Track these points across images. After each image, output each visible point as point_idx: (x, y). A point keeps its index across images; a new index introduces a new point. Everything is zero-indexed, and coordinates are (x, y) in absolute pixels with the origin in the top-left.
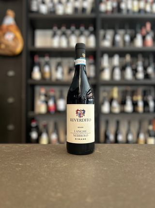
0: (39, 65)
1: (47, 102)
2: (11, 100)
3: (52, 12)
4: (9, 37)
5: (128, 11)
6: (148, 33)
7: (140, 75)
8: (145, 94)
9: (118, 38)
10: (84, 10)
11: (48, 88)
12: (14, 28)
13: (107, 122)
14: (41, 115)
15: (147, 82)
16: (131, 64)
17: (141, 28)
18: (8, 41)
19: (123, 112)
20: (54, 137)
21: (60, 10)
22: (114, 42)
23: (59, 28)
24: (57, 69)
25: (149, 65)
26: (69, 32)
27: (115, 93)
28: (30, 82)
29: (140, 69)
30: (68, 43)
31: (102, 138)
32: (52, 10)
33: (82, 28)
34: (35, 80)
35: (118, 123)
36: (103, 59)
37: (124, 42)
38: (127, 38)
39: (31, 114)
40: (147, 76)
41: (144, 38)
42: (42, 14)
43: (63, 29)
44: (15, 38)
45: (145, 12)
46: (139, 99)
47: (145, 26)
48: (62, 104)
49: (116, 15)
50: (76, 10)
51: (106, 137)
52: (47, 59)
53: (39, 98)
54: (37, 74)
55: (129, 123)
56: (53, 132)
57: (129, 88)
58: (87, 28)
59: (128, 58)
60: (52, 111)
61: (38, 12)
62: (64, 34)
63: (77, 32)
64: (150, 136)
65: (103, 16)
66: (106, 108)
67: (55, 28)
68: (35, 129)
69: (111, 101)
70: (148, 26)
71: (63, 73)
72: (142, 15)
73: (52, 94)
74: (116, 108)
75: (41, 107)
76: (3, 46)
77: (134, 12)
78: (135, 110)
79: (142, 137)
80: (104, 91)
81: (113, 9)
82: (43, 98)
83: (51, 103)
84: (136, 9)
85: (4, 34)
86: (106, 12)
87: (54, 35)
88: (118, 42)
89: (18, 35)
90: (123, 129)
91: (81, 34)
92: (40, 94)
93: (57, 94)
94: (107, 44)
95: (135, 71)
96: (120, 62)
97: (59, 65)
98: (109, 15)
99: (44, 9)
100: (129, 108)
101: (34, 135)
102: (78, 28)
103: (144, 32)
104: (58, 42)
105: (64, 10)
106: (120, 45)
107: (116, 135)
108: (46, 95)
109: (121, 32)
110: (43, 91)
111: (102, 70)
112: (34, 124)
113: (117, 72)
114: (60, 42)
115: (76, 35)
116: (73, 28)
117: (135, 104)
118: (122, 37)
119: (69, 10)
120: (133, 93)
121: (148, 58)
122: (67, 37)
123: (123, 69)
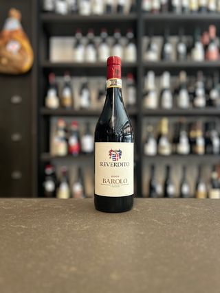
0: (56, 87)
1: (67, 140)
2: (16, 137)
3: (75, 11)
4: (13, 47)
5: (183, 9)
6: (211, 41)
7: (201, 102)
8: (207, 128)
9: (169, 48)
10: (119, 8)
11: (70, 120)
12: (20, 35)
13: (153, 168)
14: (59, 157)
15: (211, 110)
16: (187, 86)
17: (202, 34)
18: (11, 53)
19: (175, 154)
20: (77, 188)
21: (86, 10)
22: (163, 55)
23: (84, 34)
24: (81, 94)
25: (213, 87)
26: (98, 40)
27: (165, 126)
28: (43, 111)
29: (200, 92)
30: (97, 55)
31: (145, 190)
32: (74, 9)
33: (117, 35)
34: (50, 109)
35: (168, 169)
36: (147, 78)
37: (178, 54)
38: (182, 48)
39: (44, 157)
40: (210, 103)
41: (206, 48)
42: (60, 15)
43: (91, 35)
44: (22, 50)
45: (208, 10)
46: (199, 135)
47: (207, 30)
48: (88, 142)
49: (166, 15)
50: (108, 8)
51: (152, 189)
52: (67, 78)
53: (57, 134)
54: (52, 101)
55: (184, 169)
56: (76, 181)
57: (184, 120)
58: (124, 34)
59: (183, 77)
60: (75, 152)
61: (54, 12)
62: (91, 43)
63: (110, 40)
64: (214, 187)
65: (147, 16)
66: (151, 149)
67: (79, 35)
68: (50, 177)
69: (158, 138)
70: (213, 30)
71: (89, 99)
72: (204, 15)
73: (74, 128)
74: (166, 148)
75: (59, 147)
76: (4, 61)
77: (191, 11)
78: (192, 151)
79: (202, 188)
80: (149, 124)
81: (162, 6)
82: (61, 134)
83: (73, 141)
84: (194, 6)
85: (6, 44)
86: (152, 11)
87: (77, 44)
88: (169, 54)
89: (26, 45)
90: (176, 177)
91: (116, 43)
92: (58, 129)
93: (82, 129)
94: (153, 56)
95: (193, 96)
96: (172, 83)
97: (84, 86)
98: (156, 15)
99: (62, 8)
100: (184, 147)
101: (50, 186)
102: (111, 34)
103: (206, 39)
104: (84, 54)
105: (91, 9)
106: (172, 58)
107: (166, 186)
108: (66, 130)
109: (174, 39)
110: (62, 124)
111: (146, 94)
112: (49, 171)
113: (167, 97)
114: (85, 55)
115: (108, 45)
116: (104, 34)
117: (192, 143)
118: (174, 48)
119: (99, 9)
120: (190, 127)
121: (212, 77)
122: (96, 48)
123: (176, 92)
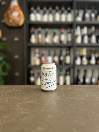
1: (40, 58)
2: (17, 57)
4: (15, 14)
9: (87, 15)
12: (18, 8)
13: (79, 71)
14: (36, 66)
18: (14, 17)
19: (89, 64)
22: (84, 18)
23: (48, 8)
26: (54, 11)
27: (84, 52)
28: (29, 45)
30: (54, 18)
33: (63, 9)
34: (32, 44)
37: (91, 18)
38: (93, 15)
43: (51, 9)
44: (19, 15)
52: (40, 29)
53: (35, 55)
54: (33, 40)
55: (93, 71)
57: (93, 49)
58: (66, 9)
59: (93, 29)
62: (50, 12)
63: (60, 11)
66: (78, 62)
67: (45, 9)
68: (32, 75)
69: (82, 57)
73: (44, 52)
74: (85, 62)
76: (11, 21)
78: (97, 63)
80: (77, 51)
83: (43, 59)
85: (12, 13)
87: (44, 13)
88: (87, 18)
89: (21, 13)
91: (63, 12)
94: (79, 19)
96: (88, 31)
100: (93, 61)
101: (32, 79)
102: (60, 8)
109: (89, 11)
110: (37, 50)
111: (77, 37)
112: (32, 72)
113: (86, 38)
123: (90, 36)
